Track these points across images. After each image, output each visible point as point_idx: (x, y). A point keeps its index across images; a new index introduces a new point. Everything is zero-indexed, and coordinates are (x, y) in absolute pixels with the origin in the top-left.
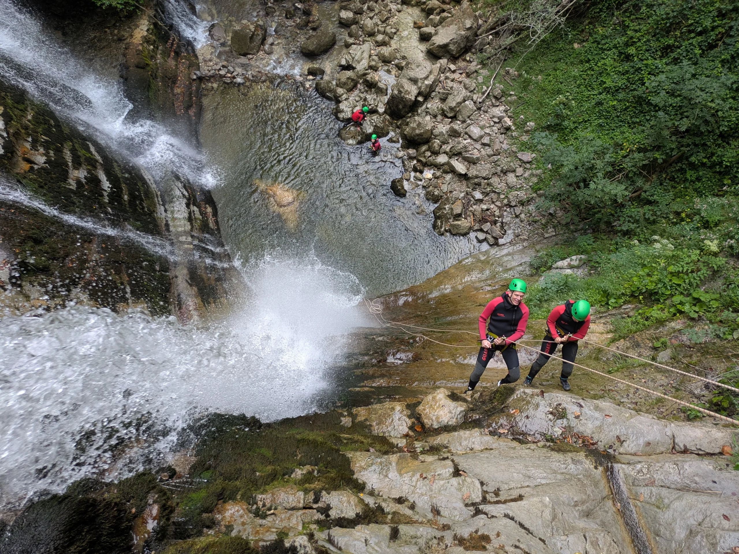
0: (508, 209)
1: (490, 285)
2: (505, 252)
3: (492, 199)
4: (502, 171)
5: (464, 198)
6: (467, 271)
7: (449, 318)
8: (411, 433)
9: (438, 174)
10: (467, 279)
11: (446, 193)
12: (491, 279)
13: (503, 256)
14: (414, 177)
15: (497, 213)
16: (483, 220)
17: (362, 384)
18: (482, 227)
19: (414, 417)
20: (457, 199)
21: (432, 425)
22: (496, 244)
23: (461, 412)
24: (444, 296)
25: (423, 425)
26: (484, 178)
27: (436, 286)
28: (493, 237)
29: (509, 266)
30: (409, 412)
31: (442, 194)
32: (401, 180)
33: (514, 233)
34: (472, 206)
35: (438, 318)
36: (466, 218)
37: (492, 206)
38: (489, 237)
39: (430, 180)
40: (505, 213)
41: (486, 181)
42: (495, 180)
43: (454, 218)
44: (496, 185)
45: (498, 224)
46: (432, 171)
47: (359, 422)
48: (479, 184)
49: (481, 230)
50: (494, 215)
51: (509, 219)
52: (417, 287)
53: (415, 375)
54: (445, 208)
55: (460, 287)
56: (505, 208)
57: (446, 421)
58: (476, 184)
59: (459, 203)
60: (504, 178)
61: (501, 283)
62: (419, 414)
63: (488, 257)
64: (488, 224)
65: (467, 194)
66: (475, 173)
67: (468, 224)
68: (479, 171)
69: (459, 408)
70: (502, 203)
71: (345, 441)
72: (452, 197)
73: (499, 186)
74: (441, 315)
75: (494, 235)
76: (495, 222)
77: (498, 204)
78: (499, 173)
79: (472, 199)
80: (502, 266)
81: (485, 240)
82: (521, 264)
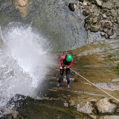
0: (116, 24)
1: (104, 55)
2: (112, 42)
3: (110, 18)
4: (116, 7)
5: (99, 16)
6: (95, 47)
7: (86, 66)
8: (93, 113)
9: (89, 4)
10: (94, 51)
11: (91, 13)
12: (104, 52)
13: (110, 43)
14: (79, 3)
15: (111, 25)
16: (105, 27)
17: (53, 88)
18: (104, 30)
19: (94, 107)
20: (96, 16)
21: (102, 111)
22: (109, 38)
23: (114, 108)
24: (84, 56)
25: (98, 111)
26: (109, 9)
27: (81, 52)
28: (108, 35)
29: (112, 48)
30: (92, 105)
31: (90, 13)
32: (73, 4)
33: (117, 34)
34: (101, 20)
35: (81, 65)
36: (98, 25)
37: (110, 22)
38: (106, 34)
39: (86, 6)
40: (114, 25)
41: (109, 10)
42: (113, 11)
43: (93, 24)
44: (113, 13)
45: (111, 30)
46: (87, 2)
47: (71, 106)
48: (106, 11)
49: (103, 31)
50: (110, 26)
51: (116, 28)
52: (72, 50)
53: (75, 88)
54: (90, 19)
55: (91, 54)
56: (115, 23)
57: (108, 111)
58: (105, 11)
59: (96, 18)
60: (116, 10)
61: (108, 55)
62: (96, 106)
63: (104, 43)
64: (107, 29)
65: (100, 14)
66: (105, 6)
67: (98, 28)
68: (107, 6)
69: (113, 106)
70: (114, 21)
71: (74, 114)
72: (94, 15)
73: (114, 14)
74: (83, 64)
75: (108, 34)
76: (110, 29)
77: (112, 21)
78: (115, 8)
79: (102, 17)
80: (110, 47)
81: (104, 35)
82: (118, 48)
